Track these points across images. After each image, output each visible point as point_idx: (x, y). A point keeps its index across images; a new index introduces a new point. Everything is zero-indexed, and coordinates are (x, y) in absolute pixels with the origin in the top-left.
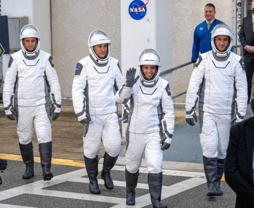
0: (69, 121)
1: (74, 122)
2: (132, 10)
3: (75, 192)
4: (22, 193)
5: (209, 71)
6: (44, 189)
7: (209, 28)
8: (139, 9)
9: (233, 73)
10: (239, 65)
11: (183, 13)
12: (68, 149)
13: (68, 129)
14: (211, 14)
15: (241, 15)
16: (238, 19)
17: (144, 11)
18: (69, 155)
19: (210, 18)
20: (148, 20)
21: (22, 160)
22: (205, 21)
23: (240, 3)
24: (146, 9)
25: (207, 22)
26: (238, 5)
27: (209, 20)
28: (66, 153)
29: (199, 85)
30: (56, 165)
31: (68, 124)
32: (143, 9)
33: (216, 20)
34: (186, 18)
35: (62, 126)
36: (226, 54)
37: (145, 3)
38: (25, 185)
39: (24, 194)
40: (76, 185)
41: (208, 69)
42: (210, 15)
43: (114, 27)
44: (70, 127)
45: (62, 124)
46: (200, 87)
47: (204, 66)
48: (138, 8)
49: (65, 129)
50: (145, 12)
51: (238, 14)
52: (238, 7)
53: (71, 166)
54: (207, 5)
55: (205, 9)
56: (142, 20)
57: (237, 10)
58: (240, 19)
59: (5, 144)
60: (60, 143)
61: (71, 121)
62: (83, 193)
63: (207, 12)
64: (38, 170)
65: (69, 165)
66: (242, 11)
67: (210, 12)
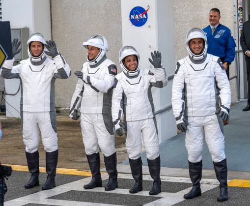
0: (71, 131)
1: (77, 131)
2: (133, 17)
3: (81, 201)
4: (27, 203)
5: (189, 75)
6: (49, 198)
7: (213, 33)
8: (140, 16)
9: (212, 73)
10: (218, 65)
11: (184, 20)
12: (72, 159)
13: (71, 139)
14: (216, 18)
15: (242, 20)
16: (240, 24)
17: (145, 17)
18: (73, 164)
19: (214, 22)
20: (149, 26)
21: (28, 171)
22: (210, 26)
23: (242, 8)
24: (147, 16)
25: (212, 27)
26: (239, 9)
27: (213, 25)
28: (70, 163)
29: (181, 91)
30: (60, 174)
31: (71, 134)
32: (144, 15)
33: (220, 25)
34: (187, 24)
35: (65, 136)
36: (202, 56)
37: (146, 10)
38: (31, 195)
39: (29, 204)
40: (81, 194)
41: (187, 73)
42: (215, 20)
43: (115, 36)
44: (73, 136)
45: (65, 134)
46: (182, 92)
47: (183, 71)
48: (138, 14)
49: (68, 139)
50: (147, 19)
51: (239, 18)
52: (239, 12)
53: (76, 175)
54: (213, 9)
55: (210, 13)
56: (143, 26)
57: (238, 15)
58: (242, 24)
59: (9, 154)
60: (63, 153)
61: (74, 131)
62: (88, 202)
63: (211, 16)
64: (43, 180)
65: (73, 174)
66: (244, 15)
67: (215, 16)
